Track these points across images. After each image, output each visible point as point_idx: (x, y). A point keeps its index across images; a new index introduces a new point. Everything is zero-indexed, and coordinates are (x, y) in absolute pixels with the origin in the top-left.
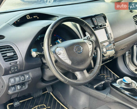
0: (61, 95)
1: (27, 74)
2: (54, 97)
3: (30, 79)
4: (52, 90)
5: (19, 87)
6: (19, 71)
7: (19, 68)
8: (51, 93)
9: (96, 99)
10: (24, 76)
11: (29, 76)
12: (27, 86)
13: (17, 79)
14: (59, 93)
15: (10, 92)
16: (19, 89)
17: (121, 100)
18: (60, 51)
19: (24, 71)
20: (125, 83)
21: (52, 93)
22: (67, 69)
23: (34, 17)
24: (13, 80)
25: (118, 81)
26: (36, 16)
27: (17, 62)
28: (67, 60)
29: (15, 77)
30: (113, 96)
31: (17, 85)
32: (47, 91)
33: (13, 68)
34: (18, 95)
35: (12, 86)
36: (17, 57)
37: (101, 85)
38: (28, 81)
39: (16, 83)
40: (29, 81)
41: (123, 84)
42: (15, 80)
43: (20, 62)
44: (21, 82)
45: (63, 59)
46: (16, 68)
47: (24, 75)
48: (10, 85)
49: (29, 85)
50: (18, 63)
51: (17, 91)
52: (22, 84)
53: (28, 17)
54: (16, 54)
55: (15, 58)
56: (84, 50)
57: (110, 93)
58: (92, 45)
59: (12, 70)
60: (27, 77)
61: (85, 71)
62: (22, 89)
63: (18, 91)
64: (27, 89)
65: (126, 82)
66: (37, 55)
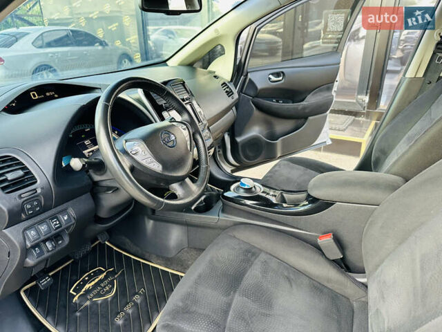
0: (127, 240)
1: (64, 211)
2: (115, 248)
3: (74, 221)
4: (108, 236)
5: (49, 245)
6: (44, 209)
7: (43, 204)
8: (107, 243)
9: (200, 229)
10: (56, 217)
11: (69, 216)
12: (67, 240)
13: (43, 228)
14: (123, 238)
15: (30, 261)
16: (50, 249)
17: (244, 218)
18: (136, 148)
19: (55, 207)
20: (245, 189)
21: (109, 241)
22: (155, 182)
23: (48, 94)
24: (32, 232)
25: (233, 187)
26: (52, 93)
27: (35, 189)
28: (152, 164)
29: (36, 226)
30: (229, 216)
31: (44, 241)
32: (98, 240)
33: (29, 206)
34: (47, 263)
35: (33, 247)
36: (33, 178)
37: (201, 202)
38: (67, 228)
39: (42, 238)
40: (70, 226)
41: (242, 190)
42: (38, 232)
43: (42, 188)
44: (53, 232)
45: (144, 163)
46: (35, 203)
47: (57, 215)
48: (29, 244)
49: (70, 235)
50: (39, 191)
51: (46, 255)
52: (56, 237)
53: (34, 95)
54: (29, 173)
55: (28, 181)
56: (178, 140)
57: (223, 211)
58: (187, 131)
59: (28, 210)
60: (66, 218)
61: (188, 180)
62: (58, 248)
63: (50, 253)
64: (68, 245)
65: (246, 187)
66: (84, 165)
